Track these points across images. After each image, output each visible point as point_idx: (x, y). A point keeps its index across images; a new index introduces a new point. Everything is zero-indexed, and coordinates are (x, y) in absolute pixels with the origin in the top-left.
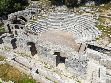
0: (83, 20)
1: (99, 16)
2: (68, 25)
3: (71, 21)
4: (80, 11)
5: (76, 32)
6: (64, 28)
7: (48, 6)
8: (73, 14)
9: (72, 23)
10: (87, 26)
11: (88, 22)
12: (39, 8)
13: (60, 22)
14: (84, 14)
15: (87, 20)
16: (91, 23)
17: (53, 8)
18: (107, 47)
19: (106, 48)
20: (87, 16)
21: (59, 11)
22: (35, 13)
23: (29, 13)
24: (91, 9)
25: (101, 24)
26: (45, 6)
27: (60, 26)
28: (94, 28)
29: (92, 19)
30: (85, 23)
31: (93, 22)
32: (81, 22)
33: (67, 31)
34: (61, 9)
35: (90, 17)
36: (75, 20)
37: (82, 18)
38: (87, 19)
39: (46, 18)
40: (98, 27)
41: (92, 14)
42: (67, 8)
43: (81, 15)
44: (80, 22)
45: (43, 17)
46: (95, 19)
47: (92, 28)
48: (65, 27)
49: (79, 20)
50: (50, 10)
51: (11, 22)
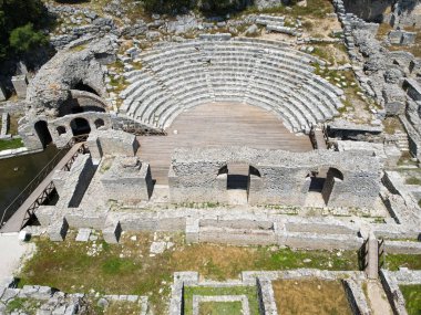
0: (272, 59)
1: (312, 43)
2: (234, 80)
3: (235, 65)
4: (251, 29)
5: (267, 98)
6: (224, 93)
7: (141, 22)
8: (230, 41)
9: (241, 70)
10: (294, 77)
11: (290, 64)
12: (108, 30)
13: (204, 76)
14: (265, 36)
15: (283, 56)
16: (300, 67)
17: (157, 27)
19: (372, 129)
20: (277, 43)
21: (180, 35)
22: (104, 55)
23: (88, 59)
24: (280, 20)
25: (326, 66)
26: (127, 20)
27: (210, 88)
28: (315, 80)
29: (298, 54)
30: (282, 67)
31: (304, 63)
32: (270, 64)
33: (239, 99)
34: (188, 26)
35: (286, 45)
36: (247, 60)
37: (267, 50)
38: (282, 53)
40: (323, 76)
41: (290, 35)
42: (204, 21)
43: (257, 41)
44: (264, 66)
45: (138, 65)
46: (306, 51)
47: (310, 81)
48: (226, 88)
49: (258, 61)
50: (151, 34)
51: (52, 112)
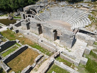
0: (79, 13)
1: (93, 10)
2: (67, 17)
3: (70, 13)
4: (78, 6)
5: (72, 22)
7: (53, 2)
8: (72, 8)
9: (70, 15)
10: (82, 18)
11: (83, 15)
12: (46, 3)
13: (61, 15)
14: (81, 8)
15: (83, 13)
16: (85, 16)
17: (56, 3)
18: (93, 32)
20: (83, 10)
21: (61, 6)
22: (42, 7)
23: (38, 6)
24: (87, 4)
25: (93, 16)
26: (51, 1)
27: (61, 18)
28: (87, 19)
29: (87, 13)
30: (81, 15)
31: (87, 15)
32: (78, 14)
33: (66, 21)
34: (63, 4)
35: (85, 10)
36: (73, 13)
37: (79, 11)
39: (51, 11)
40: (90, 18)
41: (88, 8)
42: (68, 3)
43: (78, 9)
44: (77, 15)
45: (48, 10)
46: (89, 12)
47: (85, 19)
48: (64, 18)
49: (76, 13)
50: (54, 4)
51: (26, 13)
